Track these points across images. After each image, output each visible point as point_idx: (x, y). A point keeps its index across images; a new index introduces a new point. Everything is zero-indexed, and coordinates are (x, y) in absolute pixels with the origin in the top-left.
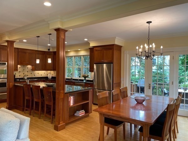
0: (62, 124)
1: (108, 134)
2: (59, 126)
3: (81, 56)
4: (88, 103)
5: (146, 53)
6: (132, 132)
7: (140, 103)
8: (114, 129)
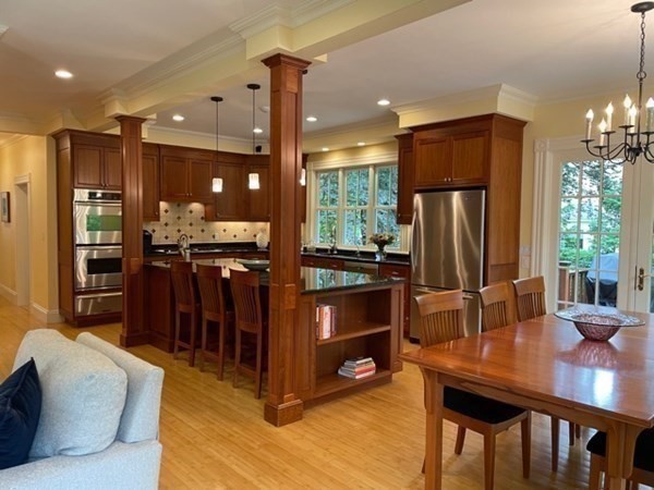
0: (290, 401)
1: (459, 450)
2: (281, 406)
3: (367, 166)
4: (389, 332)
5: (629, 137)
6: (560, 454)
7: (595, 340)
8: (482, 436)
